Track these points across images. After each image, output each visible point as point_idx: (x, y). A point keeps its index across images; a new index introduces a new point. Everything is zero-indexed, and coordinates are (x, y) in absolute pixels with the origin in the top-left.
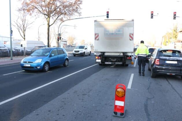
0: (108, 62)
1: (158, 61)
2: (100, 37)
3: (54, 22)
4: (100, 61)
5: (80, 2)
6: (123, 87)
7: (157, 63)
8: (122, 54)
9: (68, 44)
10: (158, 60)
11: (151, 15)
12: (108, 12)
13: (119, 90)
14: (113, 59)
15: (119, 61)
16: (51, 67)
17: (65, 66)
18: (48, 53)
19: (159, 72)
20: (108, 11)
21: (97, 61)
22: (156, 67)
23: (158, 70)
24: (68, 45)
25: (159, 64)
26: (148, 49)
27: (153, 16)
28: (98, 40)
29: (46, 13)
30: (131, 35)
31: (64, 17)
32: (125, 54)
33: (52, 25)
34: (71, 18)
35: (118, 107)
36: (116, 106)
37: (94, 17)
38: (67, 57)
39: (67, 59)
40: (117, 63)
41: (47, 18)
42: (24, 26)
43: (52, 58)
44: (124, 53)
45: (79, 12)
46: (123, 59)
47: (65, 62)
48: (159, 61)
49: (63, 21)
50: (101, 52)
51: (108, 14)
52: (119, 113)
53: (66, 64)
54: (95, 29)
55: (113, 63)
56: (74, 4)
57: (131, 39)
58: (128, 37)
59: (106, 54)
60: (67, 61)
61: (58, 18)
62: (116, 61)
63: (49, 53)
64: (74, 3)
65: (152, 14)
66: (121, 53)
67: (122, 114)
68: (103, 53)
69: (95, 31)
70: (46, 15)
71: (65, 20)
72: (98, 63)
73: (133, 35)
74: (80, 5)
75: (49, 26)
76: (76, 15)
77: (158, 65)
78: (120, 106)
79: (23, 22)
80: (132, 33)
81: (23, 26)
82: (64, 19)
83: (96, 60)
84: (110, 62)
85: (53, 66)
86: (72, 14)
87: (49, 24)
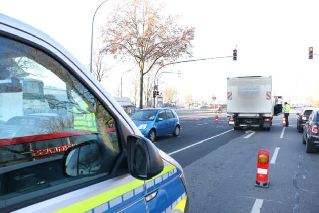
0: (243, 124)
1: (315, 128)
2: (233, 96)
3: (150, 68)
4: (233, 123)
5: (190, 36)
6: (266, 153)
7: (314, 131)
8: (258, 115)
9: (164, 102)
10: (316, 126)
11: (310, 54)
12: (235, 51)
13: (261, 156)
14: (249, 121)
15: (255, 124)
16: (158, 135)
17: (174, 135)
18: (154, 117)
19: (317, 144)
20: (235, 49)
21: (231, 123)
22: (314, 136)
23: (316, 142)
24: (165, 104)
25: (317, 132)
26: (304, 111)
27: (314, 55)
28: (231, 99)
29: (138, 54)
30: (269, 94)
31: (166, 60)
32: (262, 115)
33: (147, 72)
34: (176, 61)
35: (261, 176)
36: (258, 175)
37: (212, 58)
38: (178, 123)
39: (178, 126)
40: (252, 126)
41: (139, 61)
42: (99, 73)
43: (159, 123)
44: (260, 114)
45: (189, 52)
46: (260, 121)
47: (175, 130)
48: (317, 128)
49: (163, 66)
50: (235, 113)
51: (235, 54)
52: (262, 183)
53: (177, 132)
54: (228, 87)
55: (249, 125)
56: (182, 39)
57: (268, 98)
58: (266, 96)
59: (240, 115)
60: (177, 129)
61: (156, 62)
62: (252, 124)
63: (155, 115)
64: (181, 37)
65: (311, 52)
66: (257, 113)
67: (265, 184)
68: (237, 114)
69: (228, 90)
70: (138, 57)
71: (167, 64)
72: (232, 125)
73: (270, 93)
74: (192, 41)
75: (143, 74)
76: (184, 56)
77: (316, 134)
78: (262, 175)
79: (97, 67)
80: (269, 91)
81: (97, 74)
82: (165, 63)
83: (229, 122)
84: (245, 124)
85: (161, 135)
86: (177, 56)
87: (142, 72)
